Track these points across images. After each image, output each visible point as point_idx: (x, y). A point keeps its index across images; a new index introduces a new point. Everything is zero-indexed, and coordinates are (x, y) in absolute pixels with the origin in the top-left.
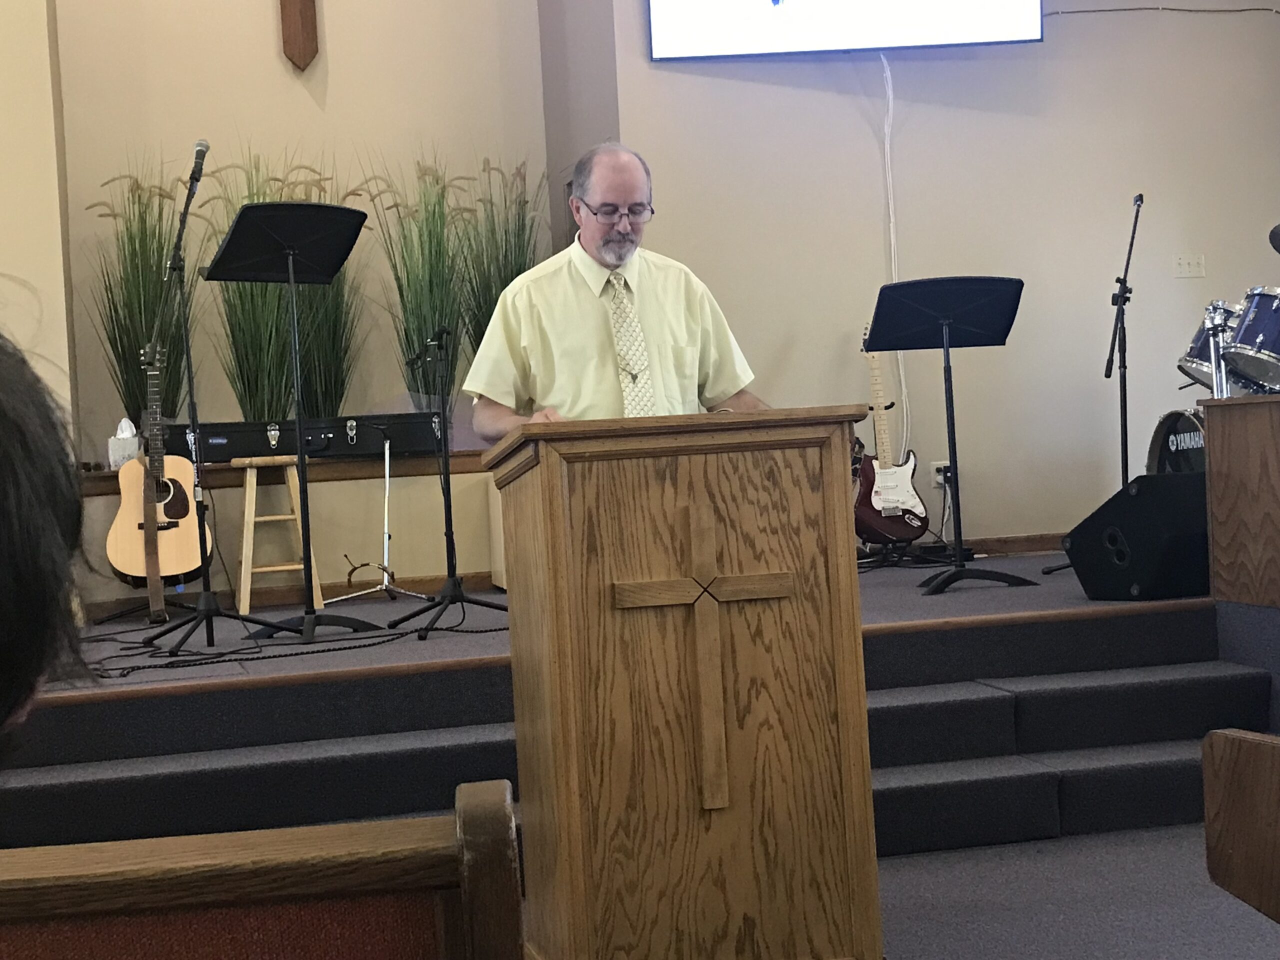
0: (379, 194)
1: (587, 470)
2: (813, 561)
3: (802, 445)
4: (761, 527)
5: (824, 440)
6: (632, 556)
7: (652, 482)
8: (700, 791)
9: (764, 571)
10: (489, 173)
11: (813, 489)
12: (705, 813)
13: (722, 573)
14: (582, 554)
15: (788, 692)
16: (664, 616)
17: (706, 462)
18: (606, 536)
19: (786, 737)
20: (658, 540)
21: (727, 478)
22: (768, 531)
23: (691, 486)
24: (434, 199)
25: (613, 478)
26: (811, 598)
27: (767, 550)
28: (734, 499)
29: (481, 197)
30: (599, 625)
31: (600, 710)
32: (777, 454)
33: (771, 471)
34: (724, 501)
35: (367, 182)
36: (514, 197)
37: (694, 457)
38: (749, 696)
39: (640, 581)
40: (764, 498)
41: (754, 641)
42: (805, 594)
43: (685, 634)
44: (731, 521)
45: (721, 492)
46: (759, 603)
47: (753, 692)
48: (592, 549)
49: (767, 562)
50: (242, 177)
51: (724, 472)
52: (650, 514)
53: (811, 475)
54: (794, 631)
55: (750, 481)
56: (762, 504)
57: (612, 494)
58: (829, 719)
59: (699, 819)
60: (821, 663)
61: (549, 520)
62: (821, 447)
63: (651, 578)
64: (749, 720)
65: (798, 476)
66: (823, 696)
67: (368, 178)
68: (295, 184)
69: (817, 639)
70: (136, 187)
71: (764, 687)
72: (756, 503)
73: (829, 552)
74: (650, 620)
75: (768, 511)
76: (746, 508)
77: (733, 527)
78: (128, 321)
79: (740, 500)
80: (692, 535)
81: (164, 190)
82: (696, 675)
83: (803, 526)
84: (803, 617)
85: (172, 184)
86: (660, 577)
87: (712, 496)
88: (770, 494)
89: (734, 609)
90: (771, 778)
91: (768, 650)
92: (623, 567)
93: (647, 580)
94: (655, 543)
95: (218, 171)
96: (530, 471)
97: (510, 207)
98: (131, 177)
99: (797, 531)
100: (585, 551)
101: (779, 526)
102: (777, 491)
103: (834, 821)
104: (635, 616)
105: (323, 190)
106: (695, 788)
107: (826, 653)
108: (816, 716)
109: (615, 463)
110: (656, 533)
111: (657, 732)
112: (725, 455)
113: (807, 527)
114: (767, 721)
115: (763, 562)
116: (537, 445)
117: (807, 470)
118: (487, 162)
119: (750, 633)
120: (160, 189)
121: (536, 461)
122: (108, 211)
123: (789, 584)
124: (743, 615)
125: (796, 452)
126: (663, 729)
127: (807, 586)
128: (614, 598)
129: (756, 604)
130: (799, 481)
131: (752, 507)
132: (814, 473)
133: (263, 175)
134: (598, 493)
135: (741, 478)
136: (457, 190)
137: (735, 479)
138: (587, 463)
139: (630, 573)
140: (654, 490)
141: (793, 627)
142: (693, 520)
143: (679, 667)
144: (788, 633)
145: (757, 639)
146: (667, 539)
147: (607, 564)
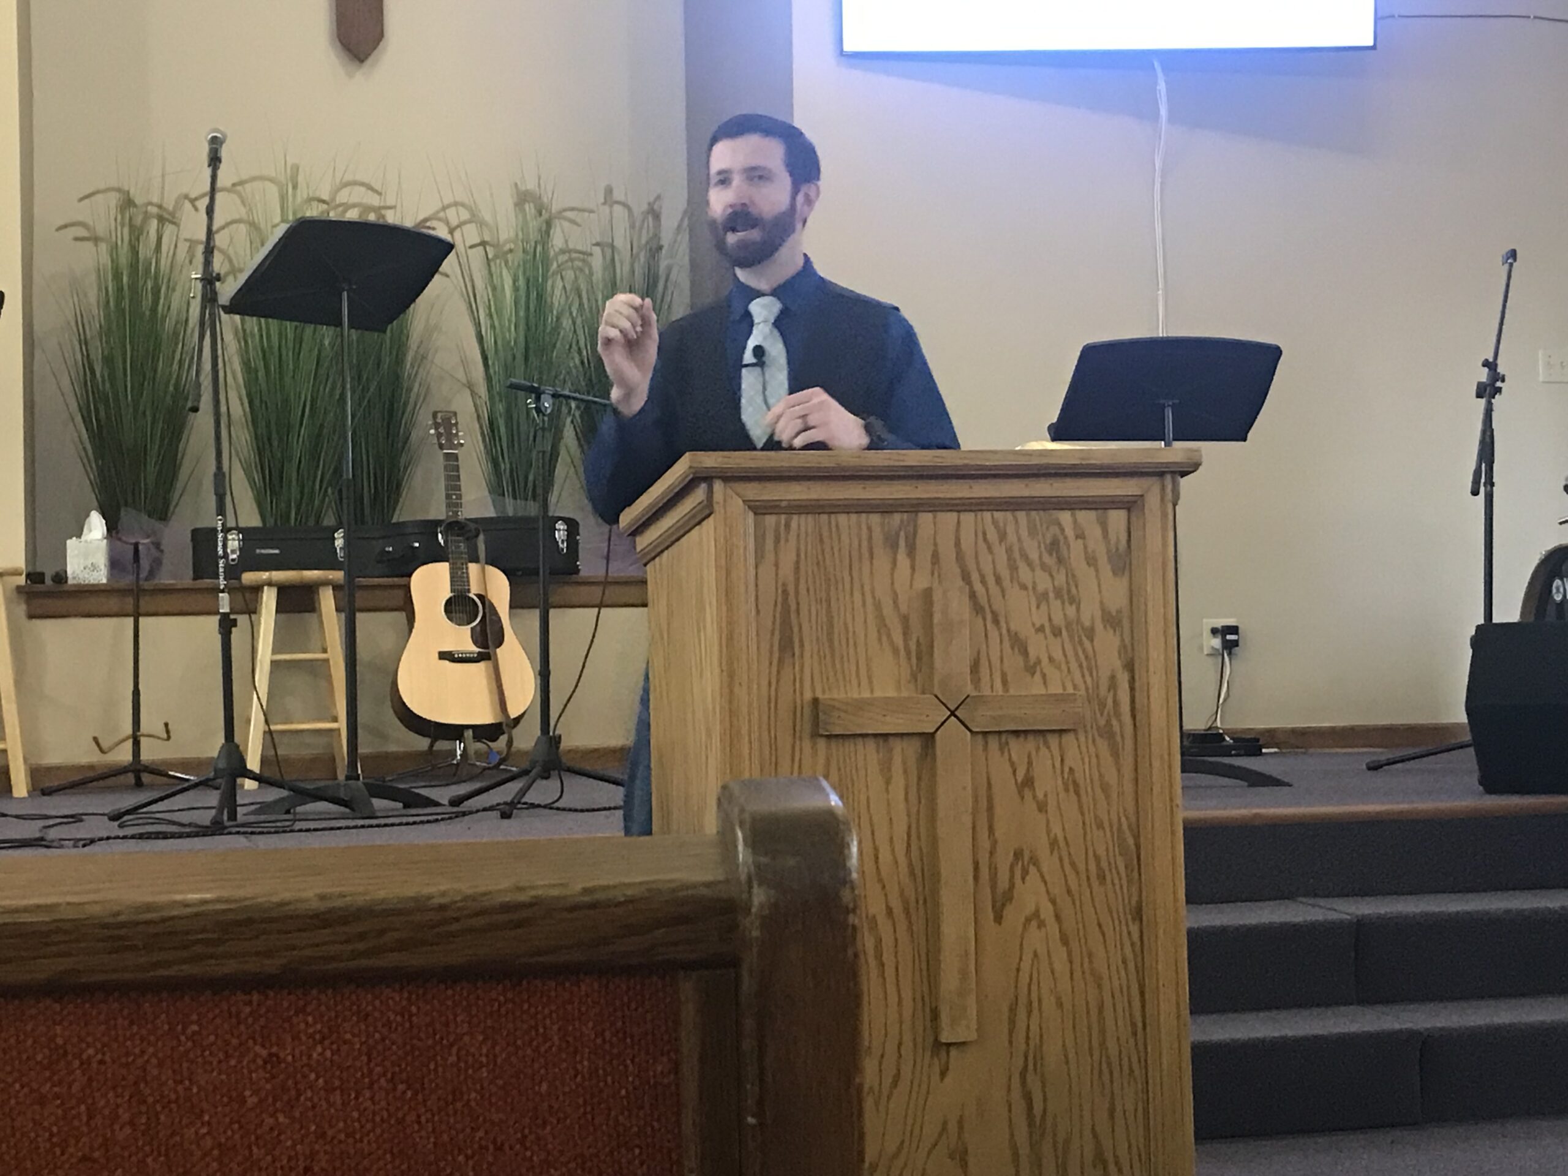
0: (458, 226)
1: (783, 527)
2: (1113, 678)
3: (1102, 505)
4: (1038, 625)
5: (1133, 499)
6: (845, 659)
7: (879, 551)
8: (935, 1015)
9: (1038, 689)
10: (611, 206)
11: (1115, 573)
12: (940, 1047)
13: (978, 689)
14: (771, 653)
15: (1070, 872)
16: (889, 750)
17: (959, 522)
18: (808, 629)
19: (1065, 941)
20: (884, 638)
21: (990, 549)
22: (1048, 630)
23: (935, 558)
24: (534, 236)
25: (821, 541)
26: (1108, 733)
27: (1045, 661)
28: (998, 580)
29: (598, 240)
30: (793, 760)
32: (1065, 517)
33: (1055, 542)
34: (983, 582)
35: (444, 208)
36: (643, 241)
37: (941, 517)
38: (1012, 877)
39: (856, 696)
40: (1044, 583)
41: (1022, 795)
42: (1098, 728)
43: (919, 778)
45: (979, 570)
46: (1031, 738)
47: (1018, 871)
48: (787, 645)
49: (1044, 676)
50: (273, 191)
51: (985, 539)
52: (874, 597)
53: (1114, 552)
54: (1081, 782)
55: (1024, 555)
56: (1041, 588)
57: (818, 564)
58: (1129, 917)
59: (932, 1057)
60: (1119, 830)
62: (1129, 510)
63: (872, 691)
64: (1009, 912)
65: (1093, 551)
66: (1120, 879)
67: (446, 202)
69: (1114, 796)
71: (1034, 864)
72: (1030, 588)
73: (1137, 666)
74: (868, 754)
75: (1047, 601)
76: (1014, 593)
77: (996, 621)
78: (108, 385)
79: (1006, 583)
80: (936, 631)
81: (165, 210)
82: (934, 840)
83: (1099, 626)
84: (1094, 760)
85: (177, 202)
86: (886, 690)
87: (966, 577)
88: (1051, 576)
89: (993, 742)
90: (1040, 1001)
91: (1042, 807)
92: (831, 673)
93: (866, 695)
94: (880, 640)
95: (242, 183)
96: (697, 527)
97: (638, 254)
98: (119, 190)
99: (1090, 633)
100: (776, 648)
101: (1062, 624)
102: (1063, 572)
103: (1131, 1071)
104: (847, 746)
106: (928, 1010)
107: (1127, 818)
108: (1109, 909)
109: (824, 518)
110: (883, 628)
111: (873, 922)
112: (987, 515)
113: (1105, 627)
114: (1036, 914)
115: (1038, 675)
116: (710, 488)
117: (1108, 543)
118: (609, 191)
119: (1016, 781)
120: (160, 207)
121: (705, 512)
122: (86, 234)
123: (1076, 710)
124: (1006, 754)
125: (1092, 515)
126: (882, 919)
127: (1102, 715)
128: (816, 722)
129: (1026, 738)
130: (1095, 559)
131: (1025, 593)
132: (1117, 549)
133: (302, 194)
134: (798, 562)
135: (1009, 551)
136: (566, 224)
137: (1000, 552)
138: (783, 517)
139: (841, 683)
140: (882, 560)
141: (1079, 776)
142: (937, 608)
143: (909, 827)
144: (1073, 786)
145: (1026, 790)
146: (898, 636)
147: (807, 669)
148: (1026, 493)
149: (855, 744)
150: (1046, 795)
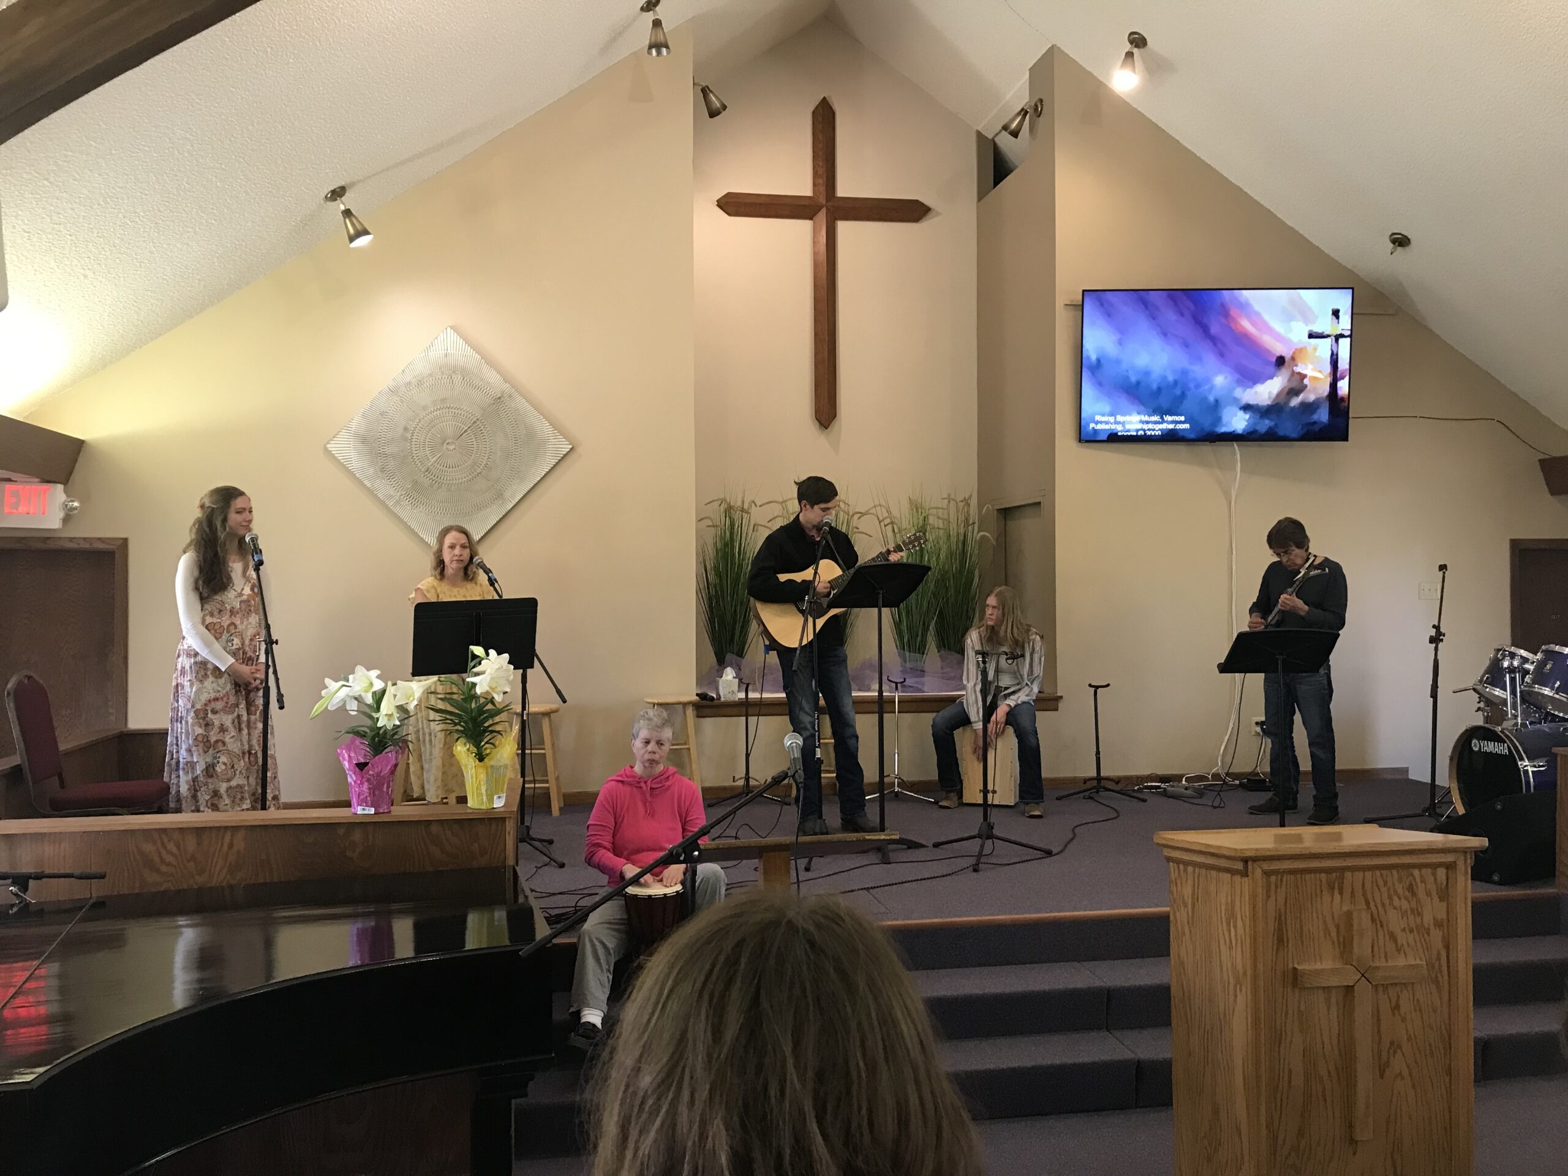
1: (1279, 882)
2: (1439, 954)
3: (1434, 866)
4: (1402, 928)
6: (1309, 945)
7: (1325, 892)
8: (1351, 1126)
9: (1402, 962)
10: (950, 503)
11: (1440, 899)
12: (1353, 1141)
13: (1374, 962)
14: (1273, 943)
15: (1417, 1052)
16: (1330, 994)
18: (1291, 932)
19: (1414, 1086)
20: (1327, 936)
21: (1379, 889)
22: (1407, 931)
23: (1353, 894)
25: (1298, 888)
26: (1436, 981)
27: (1405, 944)
28: (1383, 905)
30: (1283, 999)
31: (1282, 1062)
32: (1416, 872)
33: (1411, 885)
34: (1376, 906)
37: (1356, 873)
38: (1389, 1055)
39: (1313, 967)
40: (1405, 905)
41: (1394, 1015)
42: (1431, 978)
43: (1344, 1006)
44: (1380, 921)
45: (1374, 899)
47: (1391, 1051)
48: (1281, 941)
49: (1405, 953)
51: (1378, 886)
52: (1323, 916)
53: (1440, 888)
54: (1423, 1006)
55: (1395, 891)
56: (1403, 908)
57: (1296, 900)
58: (1444, 1070)
59: (1349, 1147)
60: (1441, 1031)
62: (1447, 868)
63: (1322, 966)
64: (1388, 1074)
65: (1430, 889)
66: (1441, 1055)
70: (728, 506)
71: (1400, 1048)
72: (1399, 909)
73: (1451, 947)
74: (1320, 997)
75: (1407, 915)
76: (1391, 912)
77: (1382, 926)
79: (1387, 907)
80: (1353, 933)
82: (1351, 1037)
83: (1432, 927)
84: (1429, 996)
86: (1327, 964)
87: (1367, 902)
88: (1409, 902)
89: (1382, 989)
90: (1401, 1115)
91: (1404, 1020)
92: (1302, 957)
93: (1319, 966)
94: (1325, 937)
97: (961, 524)
99: (1428, 931)
100: (1276, 942)
101: (1414, 926)
102: (1415, 900)
104: (1310, 993)
106: (1348, 1124)
108: (1436, 1071)
109: (1299, 877)
110: (1327, 931)
111: (1321, 1079)
112: (1378, 873)
113: (1435, 928)
114: (1400, 1074)
115: (1402, 953)
116: (1246, 865)
117: (1437, 885)
119: (1391, 1007)
121: (1244, 874)
122: (712, 523)
123: (1421, 972)
124: (1387, 994)
125: (1429, 871)
126: (1325, 1078)
127: (1433, 972)
128: (1294, 979)
129: (1397, 987)
130: (1430, 893)
131: (1396, 911)
134: (1286, 899)
135: (1389, 889)
137: (1384, 890)
138: (1279, 876)
139: (1308, 960)
140: (1327, 898)
141: (1421, 1003)
142: (1355, 922)
143: (1339, 1029)
144: (1418, 1008)
145: (1396, 1012)
146: (1334, 934)
147: (1290, 952)
148: (1398, 862)
149: (1314, 992)
150: (1405, 1014)
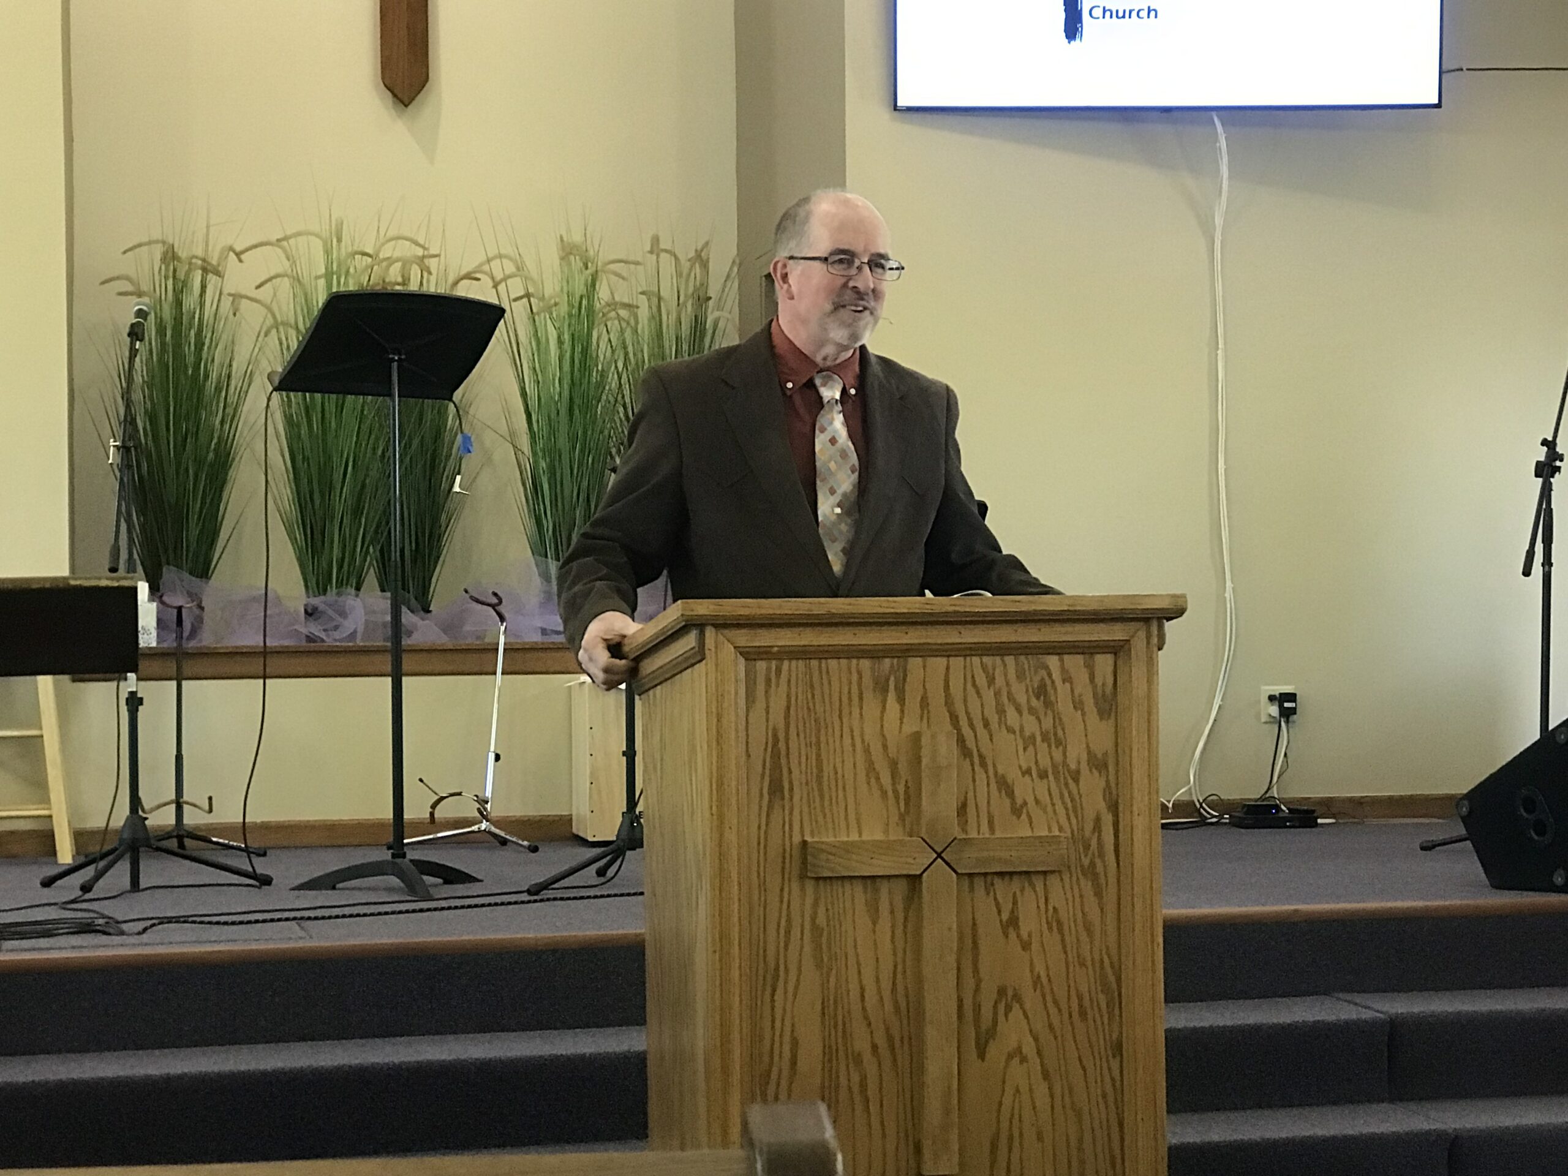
0: (505, 279)
1: (773, 674)
2: (1098, 820)
3: (1089, 650)
4: (1024, 768)
5: (1122, 643)
6: (834, 800)
7: (868, 695)
8: (918, 1149)
9: (1024, 831)
10: (658, 256)
11: (1101, 715)
13: (965, 831)
14: (761, 795)
15: (1053, 1010)
16: (876, 891)
17: (948, 668)
18: (798, 772)
19: (1046, 1075)
20: (873, 780)
21: (978, 693)
22: (1034, 773)
23: (924, 703)
24: (580, 288)
25: (812, 687)
26: (1091, 872)
27: (1031, 801)
28: (986, 724)
29: (645, 289)
30: (782, 901)
31: (778, 1024)
32: (1053, 661)
33: (1042, 685)
34: (972, 726)
35: (489, 261)
36: (691, 290)
37: (931, 661)
38: (995, 1013)
39: (844, 838)
40: (1031, 726)
41: (1006, 935)
42: (1083, 868)
43: (906, 919)
44: (981, 756)
45: (967, 713)
46: (1015, 878)
47: (1001, 1008)
48: (776, 789)
49: (1030, 818)
50: (317, 248)
51: (974, 685)
52: (863, 741)
53: (1100, 695)
54: (1065, 922)
55: (1012, 698)
56: (1027, 733)
57: (809, 709)
58: (1110, 1053)
60: (1102, 968)
61: (714, 743)
62: (1115, 654)
63: (860, 835)
64: (992, 1050)
66: (1101, 1016)
67: (490, 255)
68: (390, 261)
70: (170, 256)
71: (1018, 1002)
72: (1018, 731)
73: (1121, 809)
74: (855, 897)
75: (1034, 745)
76: (1003, 739)
77: (984, 764)
78: (150, 441)
79: (994, 725)
80: (923, 775)
81: (209, 263)
82: (919, 980)
84: (1077, 899)
85: (221, 253)
86: (873, 833)
87: (954, 719)
88: (1039, 719)
89: (979, 883)
90: (1021, 1135)
91: (1026, 946)
92: (820, 819)
93: (854, 837)
94: (868, 783)
95: (286, 238)
96: (689, 671)
97: (685, 302)
98: (164, 243)
99: (1076, 776)
100: (765, 791)
101: (1049, 767)
102: (1050, 715)
104: (835, 888)
105: (425, 270)
106: (911, 1143)
107: (1109, 954)
108: (1091, 1046)
109: (814, 663)
110: (871, 770)
111: (858, 1060)
112: (976, 660)
113: (1091, 771)
114: (1019, 1051)
115: (1024, 816)
116: (702, 634)
117: (1095, 687)
118: (656, 240)
119: (1001, 921)
120: (204, 260)
121: (699, 655)
122: (130, 288)
123: (1062, 851)
124: (992, 894)
125: (1080, 659)
126: (867, 1056)
127: (1086, 856)
128: (804, 862)
129: (1011, 879)
130: (1081, 702)
131: (1013, 736)
132: (1104, 691)
133: (347, 246)
134: (788, 708)
135: (997, 694)
136: (613, 278)
137: (989, 695)
138: (774, 663)
139: (830, 825)
140: (871, 706)
141: (1063, 915)
142: (925, 753)
143: (895, 966)
144: (1056, 924)
145: (1011, 930)
146: (886, 780)
147: (796, 812)
148: (1013, 638)
149: (843, 886)
150: (1030, 935)
